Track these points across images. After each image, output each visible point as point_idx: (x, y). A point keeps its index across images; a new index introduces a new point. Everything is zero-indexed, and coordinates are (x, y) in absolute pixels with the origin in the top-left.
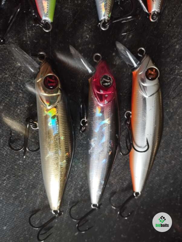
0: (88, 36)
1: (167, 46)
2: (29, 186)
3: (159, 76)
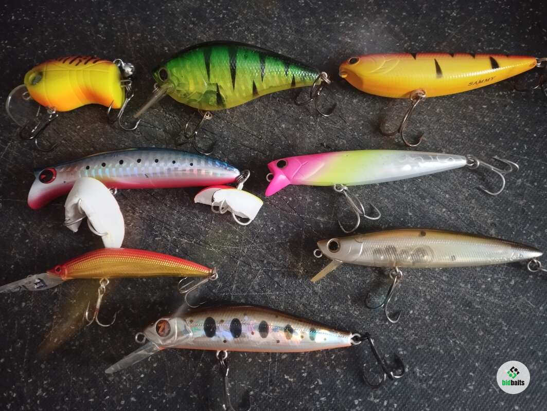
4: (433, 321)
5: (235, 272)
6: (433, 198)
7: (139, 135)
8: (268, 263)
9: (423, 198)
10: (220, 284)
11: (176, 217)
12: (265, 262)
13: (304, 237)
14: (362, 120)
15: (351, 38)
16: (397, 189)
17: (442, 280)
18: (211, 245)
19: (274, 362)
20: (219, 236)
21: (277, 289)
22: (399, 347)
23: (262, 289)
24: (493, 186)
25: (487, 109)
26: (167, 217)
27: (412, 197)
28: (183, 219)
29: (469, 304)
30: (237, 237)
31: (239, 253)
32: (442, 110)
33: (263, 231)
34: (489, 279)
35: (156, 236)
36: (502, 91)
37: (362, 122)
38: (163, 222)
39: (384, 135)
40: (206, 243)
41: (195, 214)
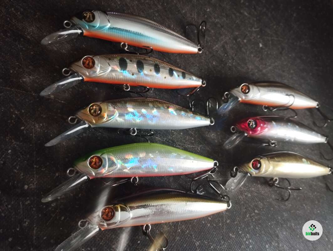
0: (213, 134)
1: (214, 72)
2: (311, 190)
3: (247, 84)
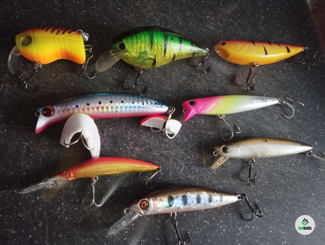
4: (269, 184)
5: (170, 166)
6: (263, 120)
7: (97, 81)
8: (187, 159)
9: (258, 120)
10: (162, 174)
11: (130, 135)
12: (185, 159)
13: (203, 144)
14: (224, 76)
15: (213, 27)
16: (246, 115)
17: (271, 163)
18: (154, 151)
19: (198, 214)
20: (157, 145)
21: (194, 174)
22: (256, 199)
23: (186, 175)
24: (288, 113)
25: (282, 72)
26: (125, 135)
27: (253, 120)
28: (134, 135)
29: (283, 174)
30: (168, 145)
31: (170, 155)
32: (261, 72)
33: (181, 141)
34: (290, 161)
35: (120, 147)
36: (287, 63)
37: (225, 77)
38: (122, 138)
39: (236, 85)
40: (151, 150)
41: (142, 133)
